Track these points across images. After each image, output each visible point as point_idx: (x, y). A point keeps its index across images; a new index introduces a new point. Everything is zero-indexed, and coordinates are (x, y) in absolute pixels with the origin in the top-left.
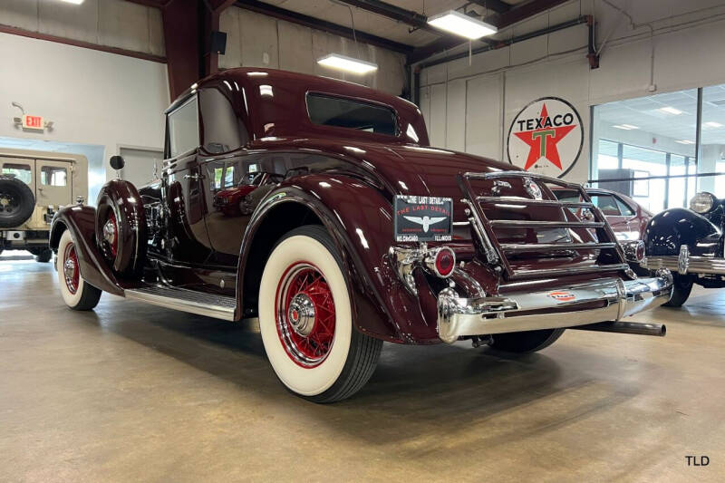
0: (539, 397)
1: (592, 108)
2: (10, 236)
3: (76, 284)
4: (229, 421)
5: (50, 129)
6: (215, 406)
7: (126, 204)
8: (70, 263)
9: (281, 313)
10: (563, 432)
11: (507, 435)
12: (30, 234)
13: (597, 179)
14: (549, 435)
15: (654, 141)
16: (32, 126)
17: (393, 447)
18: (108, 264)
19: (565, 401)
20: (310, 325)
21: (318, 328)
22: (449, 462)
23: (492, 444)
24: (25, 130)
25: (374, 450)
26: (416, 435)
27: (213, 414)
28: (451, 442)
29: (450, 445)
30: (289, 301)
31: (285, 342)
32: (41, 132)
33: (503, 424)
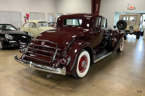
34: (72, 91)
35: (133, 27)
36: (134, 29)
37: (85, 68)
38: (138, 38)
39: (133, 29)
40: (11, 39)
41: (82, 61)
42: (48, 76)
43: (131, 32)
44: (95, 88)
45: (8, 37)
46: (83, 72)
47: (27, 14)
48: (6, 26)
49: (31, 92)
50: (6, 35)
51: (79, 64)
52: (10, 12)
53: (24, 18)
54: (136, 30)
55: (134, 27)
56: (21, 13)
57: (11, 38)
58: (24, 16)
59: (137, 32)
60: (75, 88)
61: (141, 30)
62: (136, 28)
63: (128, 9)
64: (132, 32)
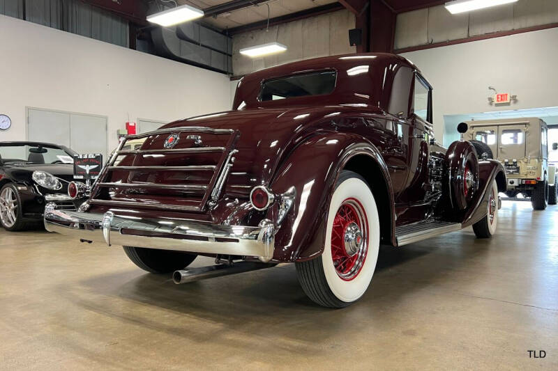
5: (515, 100)
16: (501, 102)
24: (496, 105)
32: (508, 104)
34: (303, 351)
35: (515, 164)
36: (522, 171)
37: (363, 260)
38: (539, 207)
39: (518, 171)
40: (55, 187)
41: (345, 223)
42: (182, 275)
43: (512, 183)
44: (417, 340)
45: (42, 182)
46: (354, 275)
47: (127, 124)
48: (46, 151)
49: (93, 356)
50: (39, 173)
51: (334, 235)
52: (69, 113)
53: (116, 136)
54: (529, 177)
55: (521, 165)
56: (106, 118)
57: (54, 183)
58: (118, 131)
59: (533, 182)
60: (316, 340)
61: (547, 176)
62: (527, 170)
63: (491, 104)
64: (516, 184)
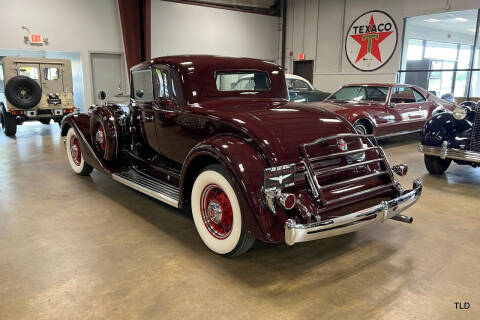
0: (340, 255)
1: (405, 19)
2: (29, 114)
3: (79, 160)
4: (180, 268)
5: (47, 43)
6: (171, 258)
7: (108, 120)
8: (75, 147)
9: (204, 210)
10: (349, 280)
11: (320, 282)
12: (40, 112)
13: (405, 69)
14: (341, 283)
15: (449, 36)
16: (36, 42)
17: (262, 289)
18: (100, 154)
19: (354, 257)
20: (220, 217)
21: (224, 219)
22: (289, 300)
23: (311, 288)
24: (31, 44)
25: (253, 291)
26: (274, 281)
27: (171, 264)
28: (291, 287)
29: (290, 289)
30: (208, 204)
31: (207, 226)
32: (41, 45)
33: (319, 274)
35: (57, 97)
36: (63, 103)
39: (60, 103)
43: (58, 113)
54: (68, 107)
55: (62, 98)
63: (26, 42)
